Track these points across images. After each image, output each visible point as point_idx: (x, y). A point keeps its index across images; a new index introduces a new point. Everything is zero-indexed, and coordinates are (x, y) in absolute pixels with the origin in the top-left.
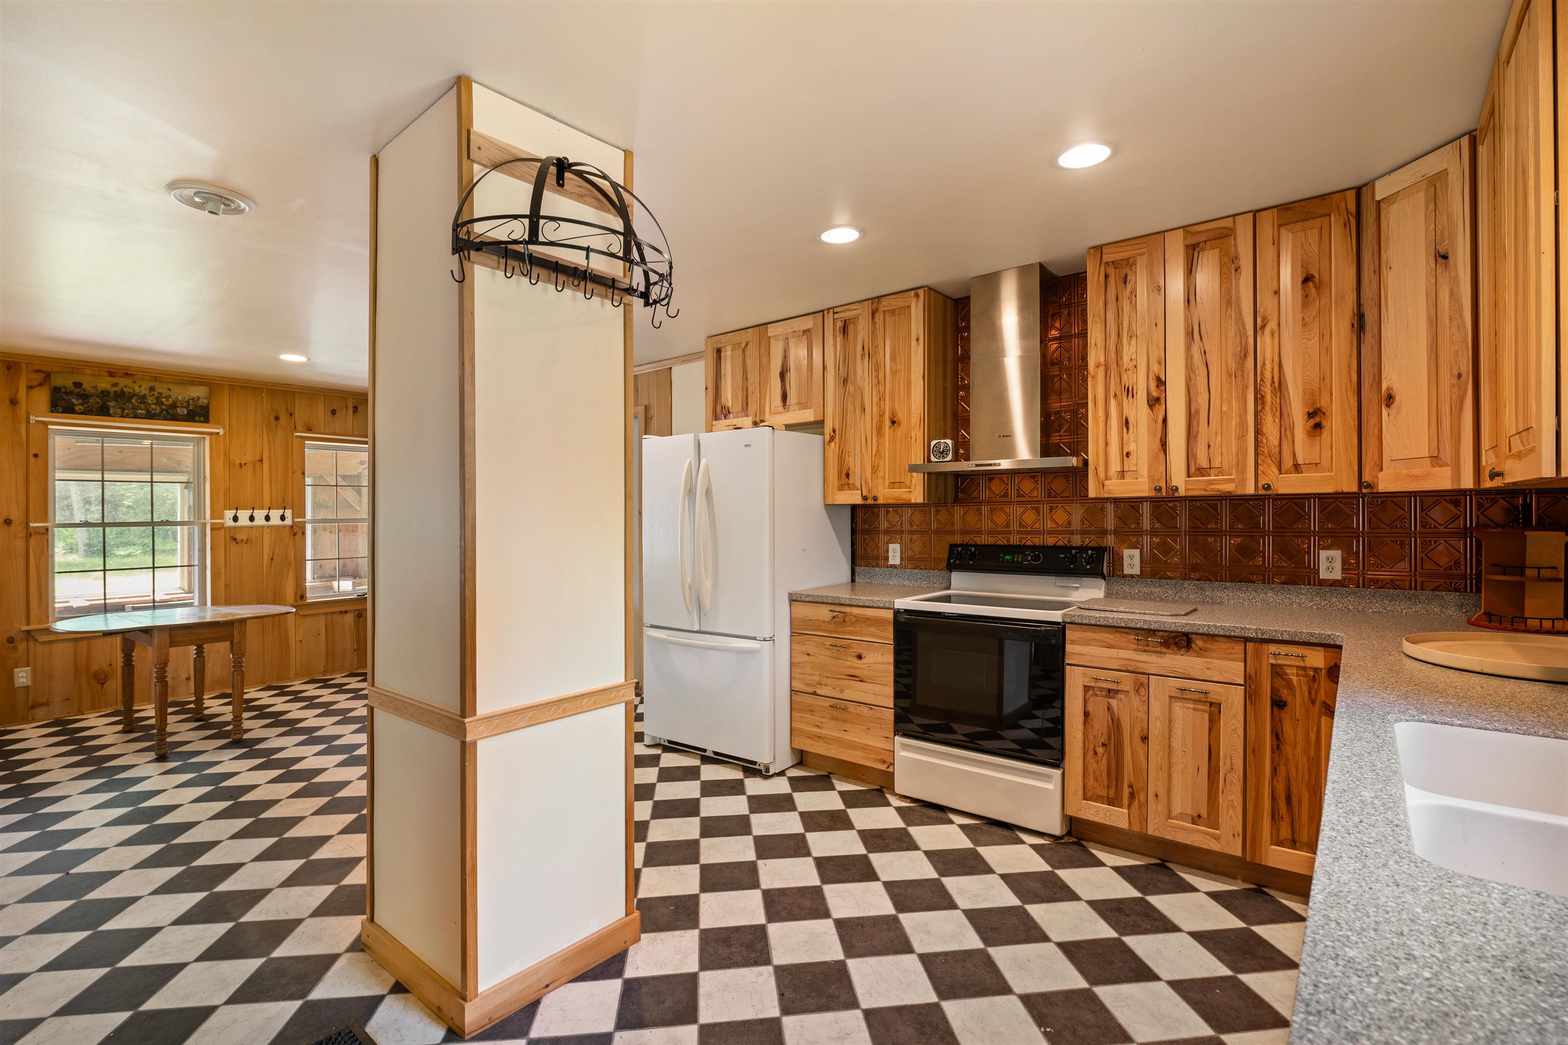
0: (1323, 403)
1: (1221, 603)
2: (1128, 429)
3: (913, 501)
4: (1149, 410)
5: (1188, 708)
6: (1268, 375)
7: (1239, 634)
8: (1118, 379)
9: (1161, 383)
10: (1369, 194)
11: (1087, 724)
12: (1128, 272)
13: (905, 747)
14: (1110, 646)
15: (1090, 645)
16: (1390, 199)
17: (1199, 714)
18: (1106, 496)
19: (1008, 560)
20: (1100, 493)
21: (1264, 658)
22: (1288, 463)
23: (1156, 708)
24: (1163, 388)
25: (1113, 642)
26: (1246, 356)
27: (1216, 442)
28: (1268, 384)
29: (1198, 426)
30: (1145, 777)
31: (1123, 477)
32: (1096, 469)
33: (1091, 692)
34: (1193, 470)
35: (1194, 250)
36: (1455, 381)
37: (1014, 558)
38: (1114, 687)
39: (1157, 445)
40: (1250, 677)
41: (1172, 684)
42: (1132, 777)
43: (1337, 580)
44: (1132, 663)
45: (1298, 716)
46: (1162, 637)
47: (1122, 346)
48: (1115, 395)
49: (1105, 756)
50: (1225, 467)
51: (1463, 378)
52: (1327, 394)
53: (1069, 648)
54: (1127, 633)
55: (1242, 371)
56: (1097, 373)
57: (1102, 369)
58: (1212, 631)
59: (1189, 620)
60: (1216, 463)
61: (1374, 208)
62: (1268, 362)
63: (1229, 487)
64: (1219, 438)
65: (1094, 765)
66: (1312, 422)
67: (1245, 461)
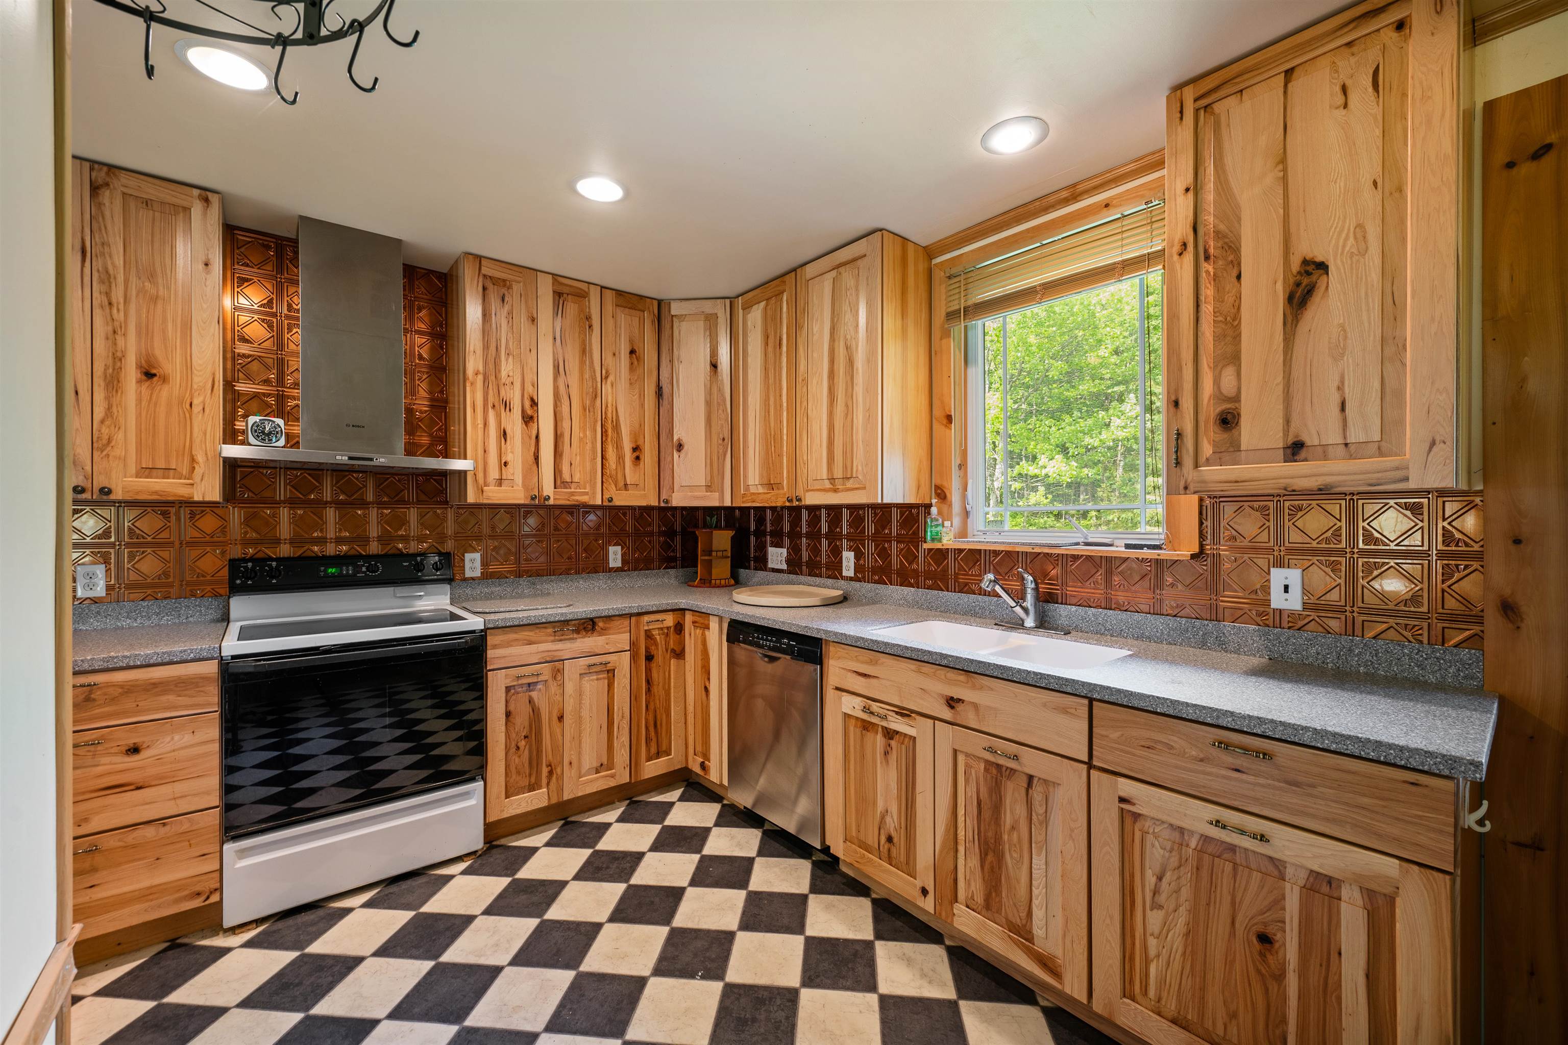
0: (640, 443)
1: (549, 594)
2: (506, 441)
3: (196, 499)
4: (524, 426)
5: (592, 680)
6: (609, 415)
7: (627, 612)
8: (496, 391)
9: (534, 403)
10: (667, 309)
11: (509, 723)
12: (506, 293)
13: (243, 854)
14: (531, 643)
15: (511, 646)
16: (681, 318)
17: (601, 682)
18: (485, 501)
19: (333, 574)
20: (479, 497)
21: (641, 627)
22: (621, 484)
23: (569, 687)
24: (535, 408)
25: (533, 639)
26: (596, 397)
27: (577, 460)
28: (610, 422)
29: (563, 447)
30: (561, 751)
31: (500, 485)
32: (475, 474)
33: (513, 691)
34: (558, 482)
35: (560, 298)
36: (720, 442)
37: (341, 570)
38: (534, 680)
39: (531, 458)
40: (634, 643)
41: (581, 663)
42: (550, 757)
43: (618, 568)
44: (550, 654)
45: (660, 664)
46: (574, 625)
47: (500, 361)
48: (494, 406)
49: (527, 747)
50: (582, 483)
51: (726, 440)
52: (642, 437)
53: (490, 653)
54: (545, 628)
55: (594, 409)
56: (476, 380)
57: (480, 377)
58: (611, 613)
59: (571, 609)
60: (576, 479)
61: (670, 319)
62: (609, 405)
63: (584, 499)
64: (578, 458)
65: (517, 760)
66: (635, 454)
67: (595, 478)
